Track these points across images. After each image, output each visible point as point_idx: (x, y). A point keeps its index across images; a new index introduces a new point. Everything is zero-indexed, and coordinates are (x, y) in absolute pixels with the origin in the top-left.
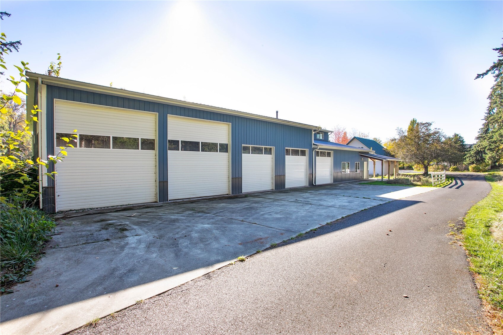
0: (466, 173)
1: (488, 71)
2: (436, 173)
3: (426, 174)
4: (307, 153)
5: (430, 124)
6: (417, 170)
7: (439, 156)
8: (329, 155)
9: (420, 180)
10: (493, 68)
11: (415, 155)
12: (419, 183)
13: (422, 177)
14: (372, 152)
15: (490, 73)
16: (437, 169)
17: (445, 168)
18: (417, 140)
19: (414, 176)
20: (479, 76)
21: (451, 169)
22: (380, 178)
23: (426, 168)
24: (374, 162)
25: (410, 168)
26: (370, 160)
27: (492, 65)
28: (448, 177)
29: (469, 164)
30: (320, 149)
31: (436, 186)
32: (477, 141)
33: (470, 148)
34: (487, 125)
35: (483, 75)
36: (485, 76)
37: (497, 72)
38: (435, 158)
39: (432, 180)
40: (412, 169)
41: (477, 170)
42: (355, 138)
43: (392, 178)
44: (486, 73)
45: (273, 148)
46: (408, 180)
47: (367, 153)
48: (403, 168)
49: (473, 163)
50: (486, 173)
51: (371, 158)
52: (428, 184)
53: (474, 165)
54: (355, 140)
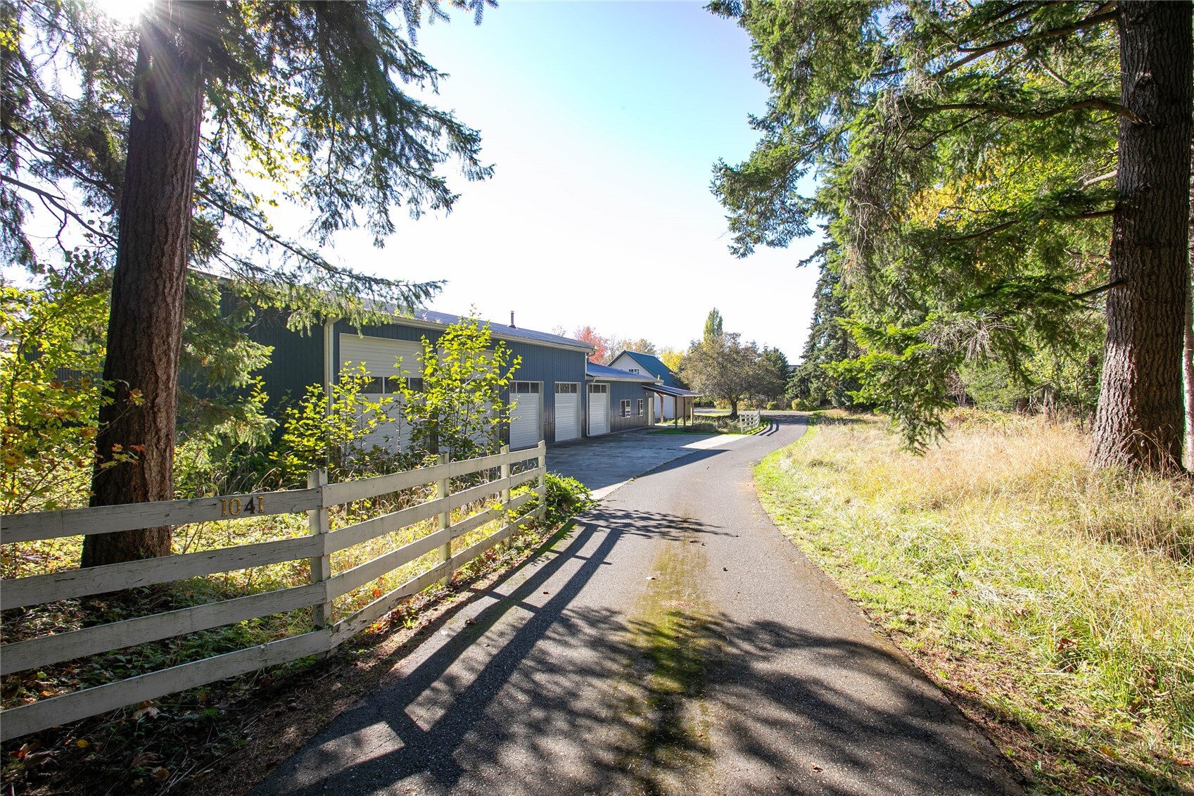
0: (787, 412)
1: (812, 257)
2: (748, 412)
3: (734, 416)
4: (579, 388)
5: (738, 335)
6: (721, 410)
7: (751, 387)
8: (604, 391)
9: (726, 425)
10: (817, 253)
11: (718, 384)
12: (725, 430)
13: (729, 421)
14: (659, 382)
15: (814, 260)
16: (749, 407)
17: (761, 406)
18: (720, 359)
19: (719, 418)
20: (801, 263)
21: (768, 407)
22: (671, 423)
23: (734, 405)
24: (662, 398)
25: (710, 405)
26: (656, 394)
27: (817, 249)
28: (764, 420)
29: (792, 398)
30: (597, 381)
31: (745, 433)
32: (803, 361)
33: (794, 372)
34: (813, 337)
35: (806, 261)
36: (809, 265)
37: (822, 261)
38: (746, 389)
39: (741, 425)
40: (714, 407)
41: (802, 407)
42: (625, 352)
43: (689, 423)
44: (809, 260)
45: (541, 383)
46: (712, 425)
47: (653, 384)
48: (698, 405)
49: (797, 396)
50: (811, 413)
51: (657, 392)
52: (735, 430)
53: (798, 400)
54: (626, 356)
